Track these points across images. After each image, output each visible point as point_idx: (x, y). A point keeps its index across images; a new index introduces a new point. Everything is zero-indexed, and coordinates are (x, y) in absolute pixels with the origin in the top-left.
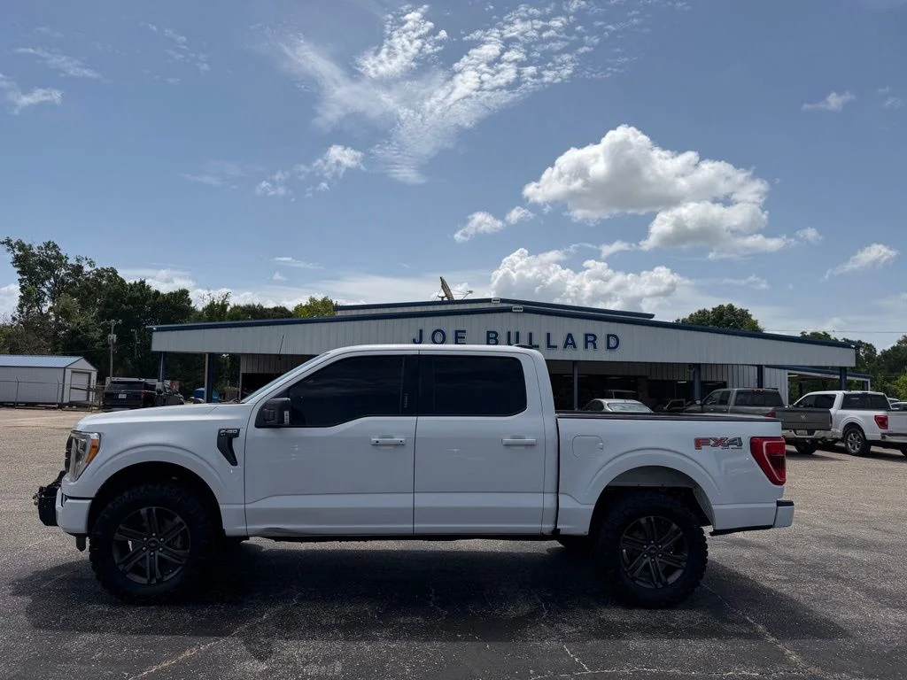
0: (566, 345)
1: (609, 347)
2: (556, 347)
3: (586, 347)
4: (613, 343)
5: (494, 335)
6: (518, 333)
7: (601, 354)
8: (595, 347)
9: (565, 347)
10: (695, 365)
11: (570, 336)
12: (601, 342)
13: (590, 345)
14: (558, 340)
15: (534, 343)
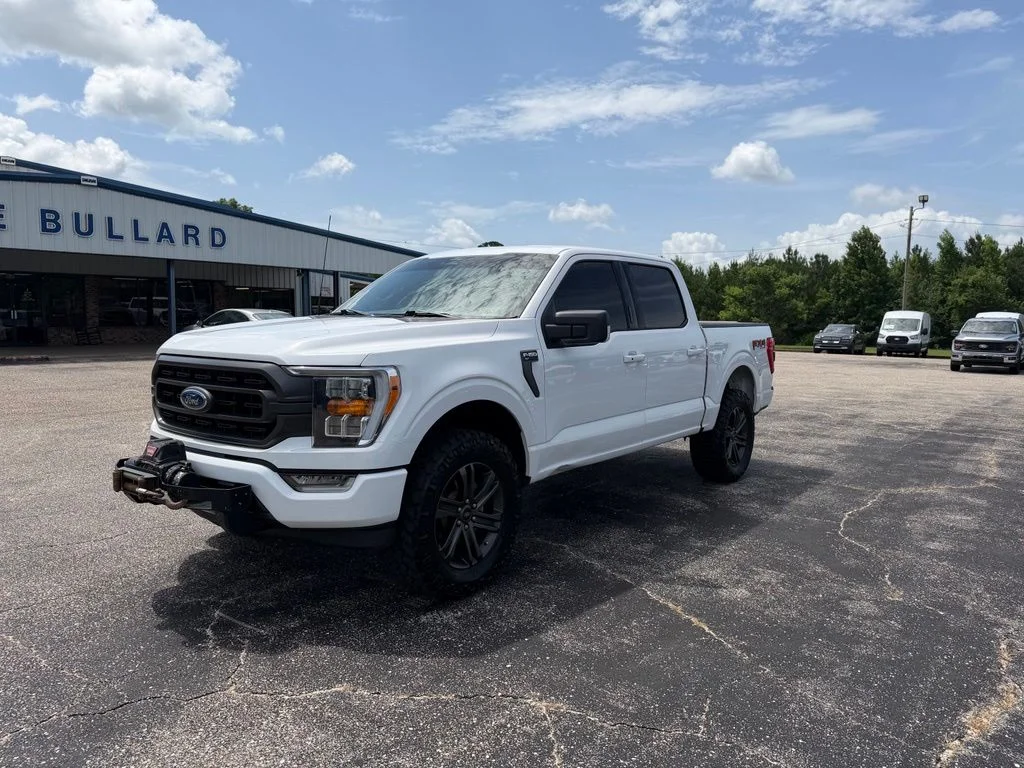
0: (160, 238)
1: (214, 244)
2: (147, 240)
3: (187, 243)
4: (218, 239)
5: (52, 217)
6: (90, 217)
7: (204, 253)
8: (197, 243)
9: (159, 240)
10: (303, 270)
11: (165, 226)
12: (204, 237)
13: (191, 241)
14: (150, 230)
15: (116, 232)
